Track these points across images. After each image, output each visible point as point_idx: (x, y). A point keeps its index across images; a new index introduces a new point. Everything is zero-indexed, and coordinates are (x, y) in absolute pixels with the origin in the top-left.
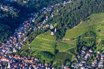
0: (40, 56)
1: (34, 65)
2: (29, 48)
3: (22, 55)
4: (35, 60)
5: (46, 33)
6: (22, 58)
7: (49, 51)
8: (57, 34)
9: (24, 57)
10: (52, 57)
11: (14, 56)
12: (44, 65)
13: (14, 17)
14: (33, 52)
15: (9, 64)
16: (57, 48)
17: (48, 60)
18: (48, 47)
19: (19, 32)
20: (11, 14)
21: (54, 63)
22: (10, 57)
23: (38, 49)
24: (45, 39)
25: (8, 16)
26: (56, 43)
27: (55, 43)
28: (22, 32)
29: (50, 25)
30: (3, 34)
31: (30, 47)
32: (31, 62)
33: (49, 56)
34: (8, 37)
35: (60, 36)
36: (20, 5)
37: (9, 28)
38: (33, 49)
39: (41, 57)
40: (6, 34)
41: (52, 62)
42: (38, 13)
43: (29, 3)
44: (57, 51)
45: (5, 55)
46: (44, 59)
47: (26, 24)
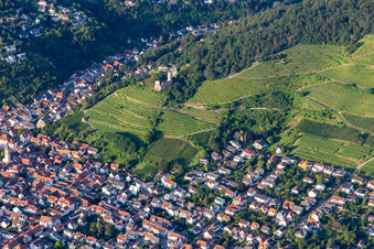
0: (106, 144)
1: (80, 162)
2: (83, 120)
3: (57, 135)
4: (90, 152)
5: (141, 83)
6: (53, 144)
7: (135, 132)
8: (173, 88)
9: (61, 142)
10: (137, 148)
11: (35, 136)
12: (109, 167)
13: (79, 39)
14: (91, 132)
15: (6, 151)
16: (161, 127)
17: (125, 157)
18: (135, 120)
19: (78, 81)
20: (74, 31)
21: (140, 167)
22: (22, 138)
23: (106, 124)
24: (135, 101)
25: (60, 35)
26: (162, 113)
27: (159, 112)
28: (87, 82)
29: (170, 67)
30: (30, 81)
31: (87, 119)
32: (75, 155)
33: (128, 144)
34: (39, 90)
35: (177, 94)
36: (114, 10)
37: (51, 67)
38: (93, 124)
39: (108, 147)
40: (36, 80)
41: (134, 163)
42: (161, 38)
43: (141, 6)
44: (155, 136)
45: (11, 133)
46: (115, 152)
47: (112, 64)
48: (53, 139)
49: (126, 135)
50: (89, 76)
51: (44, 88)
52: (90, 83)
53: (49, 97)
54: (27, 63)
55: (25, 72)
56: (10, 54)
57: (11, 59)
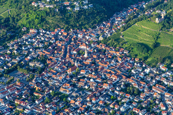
0: (132, 48)
1: (120, 57)
2: (121, 37)
3: (109, 44)
4: (125, 52)
5: (149, 19)
6: (107, 48)
7: (147, 43)
8: (165, 22)
9: (111, 47)
10: (148, 51)
11: (99, 44)
12: (134, 60)
14: (125, 43)
16: (159, 41)
17: (142, 55)
18: (147, 37)
19: (117, 18)
21: (149, 60)
22: (92, 45)
23: (132, 39)
24: (146, 28)
26: (160, 34)
27: (158, 33)
28: (121, 18)
29: (162, 11)
30: (95, 18)
31: (123, 36)
32: (118, 54)
33: (143, 49)
34: (99, 22)
35: (167, 25)
37: (104, 10)
38: (126, 39)
39: (133, 50)
40: (98, 17)
41: (146, 58)
44: (156, 45)
45: (87, 43)
46: (137, 52)
48: (107, 46)
49: (142, 44)
50: (122, 15)
51: (101, 21)
52: (123, 19)
53: (104, 25)
54: (93, 9)
55: (93, 13)
56: (85, 4)
57: (86, 7)
